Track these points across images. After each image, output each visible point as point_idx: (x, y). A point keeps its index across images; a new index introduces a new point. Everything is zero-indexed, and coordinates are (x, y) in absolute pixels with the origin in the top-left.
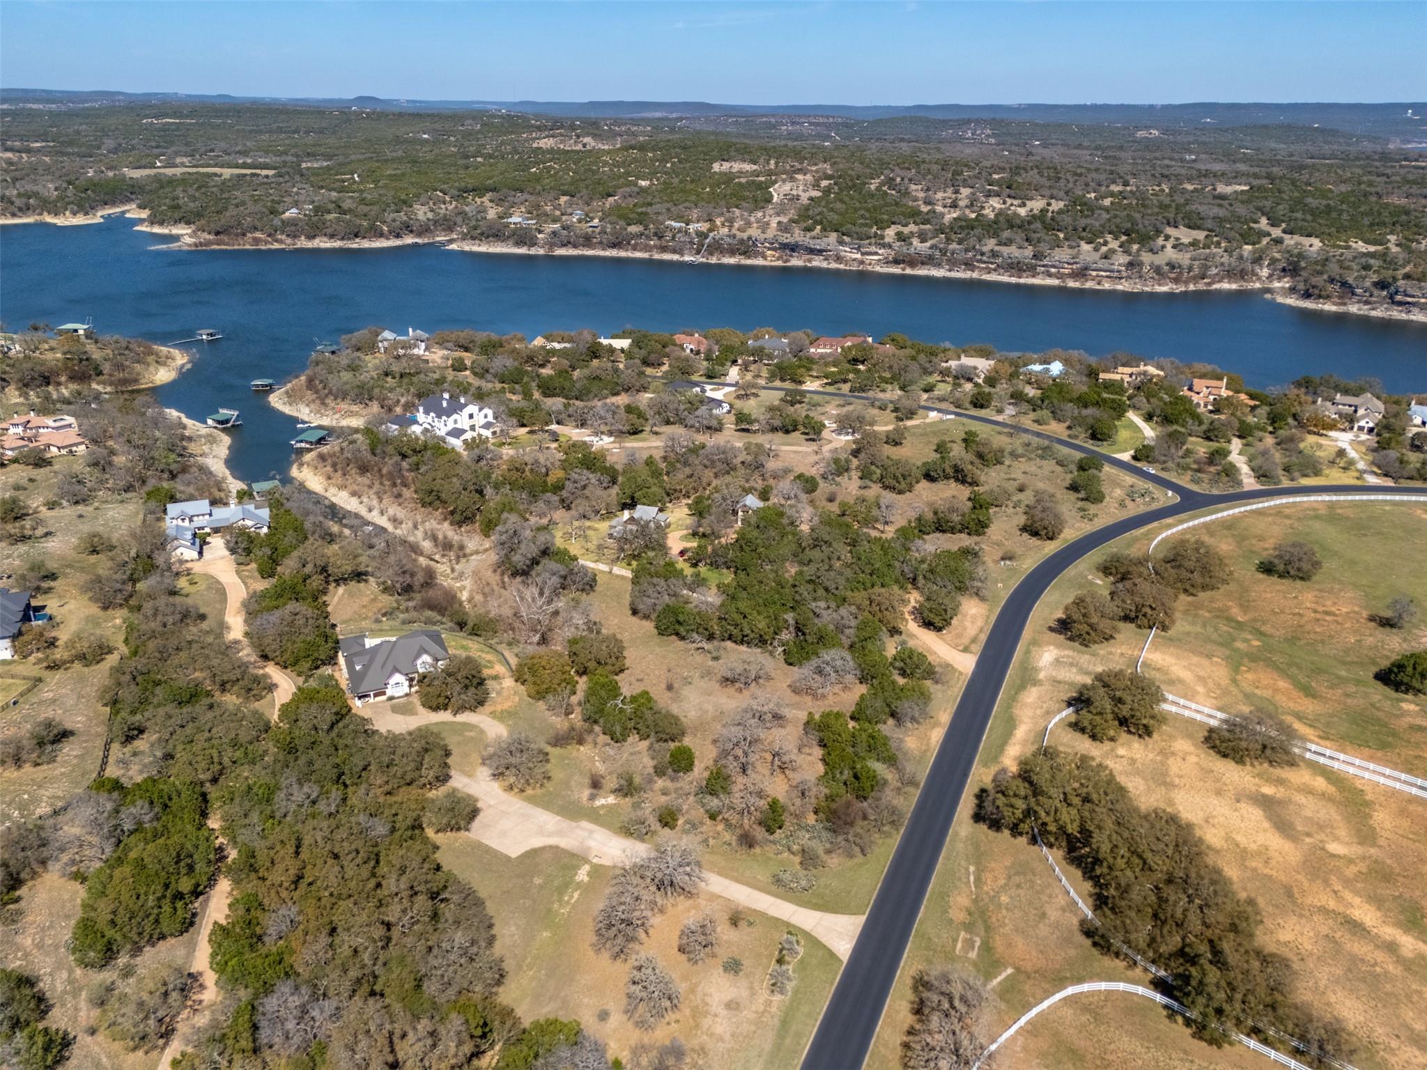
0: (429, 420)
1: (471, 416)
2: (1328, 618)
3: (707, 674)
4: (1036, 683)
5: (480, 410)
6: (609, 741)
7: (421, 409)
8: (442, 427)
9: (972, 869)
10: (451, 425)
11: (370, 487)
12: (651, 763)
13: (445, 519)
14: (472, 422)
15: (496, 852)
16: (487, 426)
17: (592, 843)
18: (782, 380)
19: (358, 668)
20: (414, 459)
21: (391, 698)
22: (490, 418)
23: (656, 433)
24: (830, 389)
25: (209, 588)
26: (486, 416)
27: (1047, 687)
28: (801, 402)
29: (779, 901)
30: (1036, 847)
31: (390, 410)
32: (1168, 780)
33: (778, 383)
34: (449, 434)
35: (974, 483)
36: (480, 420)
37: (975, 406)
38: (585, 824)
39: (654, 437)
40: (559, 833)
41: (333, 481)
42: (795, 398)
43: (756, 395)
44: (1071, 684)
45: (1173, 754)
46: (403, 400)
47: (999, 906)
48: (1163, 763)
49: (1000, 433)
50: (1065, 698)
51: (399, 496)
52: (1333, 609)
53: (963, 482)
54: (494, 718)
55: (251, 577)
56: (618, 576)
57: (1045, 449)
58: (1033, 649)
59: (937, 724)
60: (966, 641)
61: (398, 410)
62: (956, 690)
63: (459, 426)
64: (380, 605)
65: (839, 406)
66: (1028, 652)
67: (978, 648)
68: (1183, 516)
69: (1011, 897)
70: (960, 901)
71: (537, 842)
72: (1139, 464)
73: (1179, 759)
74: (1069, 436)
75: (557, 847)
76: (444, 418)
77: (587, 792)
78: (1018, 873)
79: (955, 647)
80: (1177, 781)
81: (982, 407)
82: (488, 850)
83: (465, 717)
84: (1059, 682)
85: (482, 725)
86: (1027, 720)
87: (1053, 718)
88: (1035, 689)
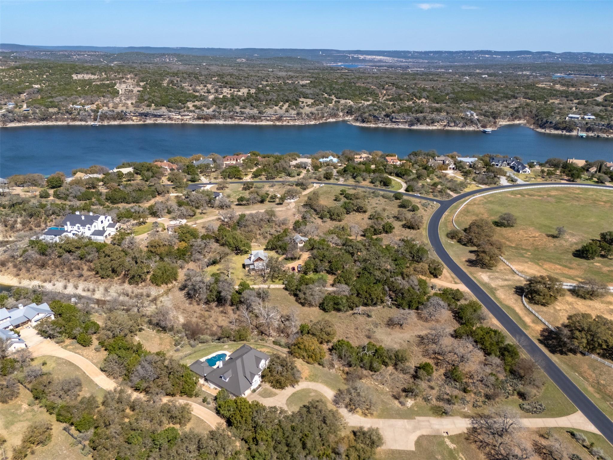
0: (76, 228)
1: (102, 222)
2: (537, 239)
3: (376, 325)
4: (496, 289)
5: (106, 218)
6: (371, 373)
7: (68, 223)
8: (87, 232)
9: (577, 374)
10: (93, 229)
11: (54, 274)
12: (407, 377)
13: (124, 282)
14: (103, 225)
15: (404, 451)
16: (110, 226)
17: (436, 427)
18: (231, 178)
19: (227, 380)
20: (78, 252)
21: (254, 391)
22: (111, 222)
23: (204, 213)
24: (256, 180)
25: (58, 364)
26: (109, 221)
27: (501, 290)
28: (252, 188)
29: (544, 419)
30: (586, 357)
31: (13, 227)
33: (229, 180)
34: (93, 234)
35: (365, 212)
36: (106, 223)
37: (327, 179)
38: (418, 418)
39: (205, 216)
40: (415, 429)
41: (21, 276)
42: (247, 187)
43: (227, 188)
44: (507, 286)
45: (572, 303)
46: (19, 220)
47: (604, 385)
48: (575, 308)
49: (350, 189)
50: (514, 292)
51: (81, 276)
52: (534, 235)
53: (360, 212)
54: (310, 381)
55: (76, 348)
56: (273, 289)
57: (373, 193)
58: (475, 275)
59: (490, 318)
60: (451, 279)
61: (19, 226)
63: (97, 229)
64: (168, 340)
65: (270, 187)
66: (475, 278)
67: (458, 280)
68: (449, 210)
69: (604, 380)
70: (590, 389)
71: (414, 437)
72: (411, 193)
73: (576, 305)
74: (374, 186)
75: (423, 436)
76: (88, 226)
77: (396, 402)
78: (594, 370)
79: (451, 282)
81: (329, 179)
82: (400, 452)
83: (299, 387)
84: (502, 286)
85: (310, 387)
86: (514, 306)
87: (522, 302)
88: (498, 292)
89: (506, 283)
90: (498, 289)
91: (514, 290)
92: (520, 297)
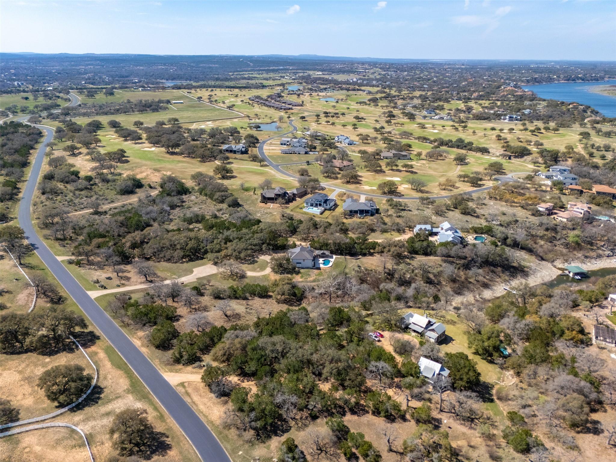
4: (128, 391)
27: (120, 391)
32: (26, 381)
44: (110, 401)
45: (30, 394)
50: (105, 390)
59: (143, 345)
62: (156, 363)
73: (26, 393)
80: (22, 383)
84: (117, 398)
86: (110, 370)
87: (98, 377)
88: (126, 387)
89: (109, 407)
90: (124, 391)
91: (102, 396)
92: (99, 384)
